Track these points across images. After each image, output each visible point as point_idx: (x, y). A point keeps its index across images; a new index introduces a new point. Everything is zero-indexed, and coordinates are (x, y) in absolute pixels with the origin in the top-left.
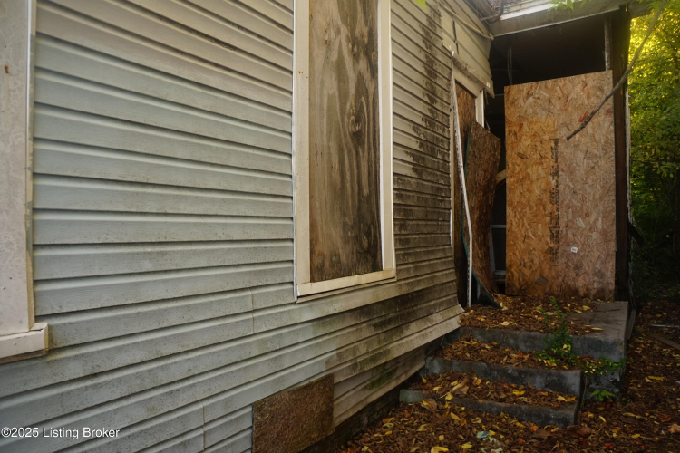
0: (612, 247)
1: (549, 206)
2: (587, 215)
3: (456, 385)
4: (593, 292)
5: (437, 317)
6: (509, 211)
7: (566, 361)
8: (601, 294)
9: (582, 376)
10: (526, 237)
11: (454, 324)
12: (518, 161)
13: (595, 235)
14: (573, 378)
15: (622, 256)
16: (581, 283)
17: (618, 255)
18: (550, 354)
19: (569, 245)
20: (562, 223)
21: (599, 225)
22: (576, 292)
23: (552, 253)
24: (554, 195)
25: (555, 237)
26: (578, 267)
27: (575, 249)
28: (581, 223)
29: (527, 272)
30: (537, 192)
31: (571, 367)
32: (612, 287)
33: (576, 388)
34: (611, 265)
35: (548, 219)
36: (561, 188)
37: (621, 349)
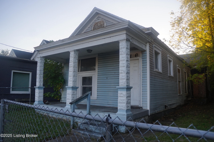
1: (198, 88)
16: (202, 97)
19: (201, 92)
20: (200, 90)
21: (204, 90)
23: (199, 93)
26: (202, 95)
28: (202, 90)
29: (196, 95)
30: (197, 86)
36: (200, 86)
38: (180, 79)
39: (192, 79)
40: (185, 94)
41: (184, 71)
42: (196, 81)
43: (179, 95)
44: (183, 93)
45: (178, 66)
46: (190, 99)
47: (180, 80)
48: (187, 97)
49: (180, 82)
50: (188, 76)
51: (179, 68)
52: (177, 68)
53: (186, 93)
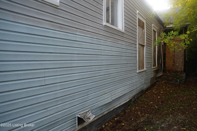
0: (183, 64)
1: (173, 57)
2: (179, 59)
3: (163, 81)
4: (180, 71)
5: (160, 73)
6: (166, 58)
7: (178, 78)
8: (181, 72)
9: (180, 80)
10: (169, 62)
11: (162, 74)
12: (168, 50)
13: (180, 62)
14: (178, 80)
15: (185, 66)
16: (178, 70)
17: (184, 65)
18: (175, 78)
19: (176, 64)
20: (175, 60)
21: (181, 61)
22: (177, 71)
23: (173, 65)
24: (174, 56)
25: (174, 62)
26: (178, 67)
27: (177, 64)
28: (178, 60)
29: (169, 68)
30: (171, 55)
31: (178, 79)
32: (183, 70)
33: (179, 81)
34: (183, 67)
35: (173, 60)
36: (175, 55)
37: (185, 77)
38: (144, 40)
39: (166, 41)
40: (153, 68)
41: (153, 28)
42: (175, 45)
43: (139, 73)
44: (149, 66)
45: (138, 13)
46: (160, 74)
47: (144, 43)
48: (157, 72)
49: (143, 46)
50: (159, 35)
51: (141, 19)
52: (138, 16)
53: (155, 65)
